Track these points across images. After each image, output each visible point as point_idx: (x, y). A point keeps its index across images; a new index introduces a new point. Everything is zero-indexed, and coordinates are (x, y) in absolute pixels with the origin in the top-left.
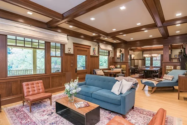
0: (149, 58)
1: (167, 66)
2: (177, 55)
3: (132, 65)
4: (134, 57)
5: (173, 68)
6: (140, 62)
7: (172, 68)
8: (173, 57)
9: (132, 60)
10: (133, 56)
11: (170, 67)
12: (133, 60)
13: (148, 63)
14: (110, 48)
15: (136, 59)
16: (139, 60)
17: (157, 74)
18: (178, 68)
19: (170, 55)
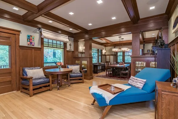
0: (121, 54)
1: (138, 62)
2: (150, 50)
3: (103, 61)
4: (105, 53)
5: (145, 64)
6: (112, 57)
7: (143, 65)
8: (146, 52)
9: (103, 56)
10: (104, 51)
11: (141, 63)
12: (105, 56)
13: (120, 59)
14: (64, 38)
15: (108, 55)
16: (111, 56)
17: (127, 71)
18: (152, 65)
19: (143, 50)
